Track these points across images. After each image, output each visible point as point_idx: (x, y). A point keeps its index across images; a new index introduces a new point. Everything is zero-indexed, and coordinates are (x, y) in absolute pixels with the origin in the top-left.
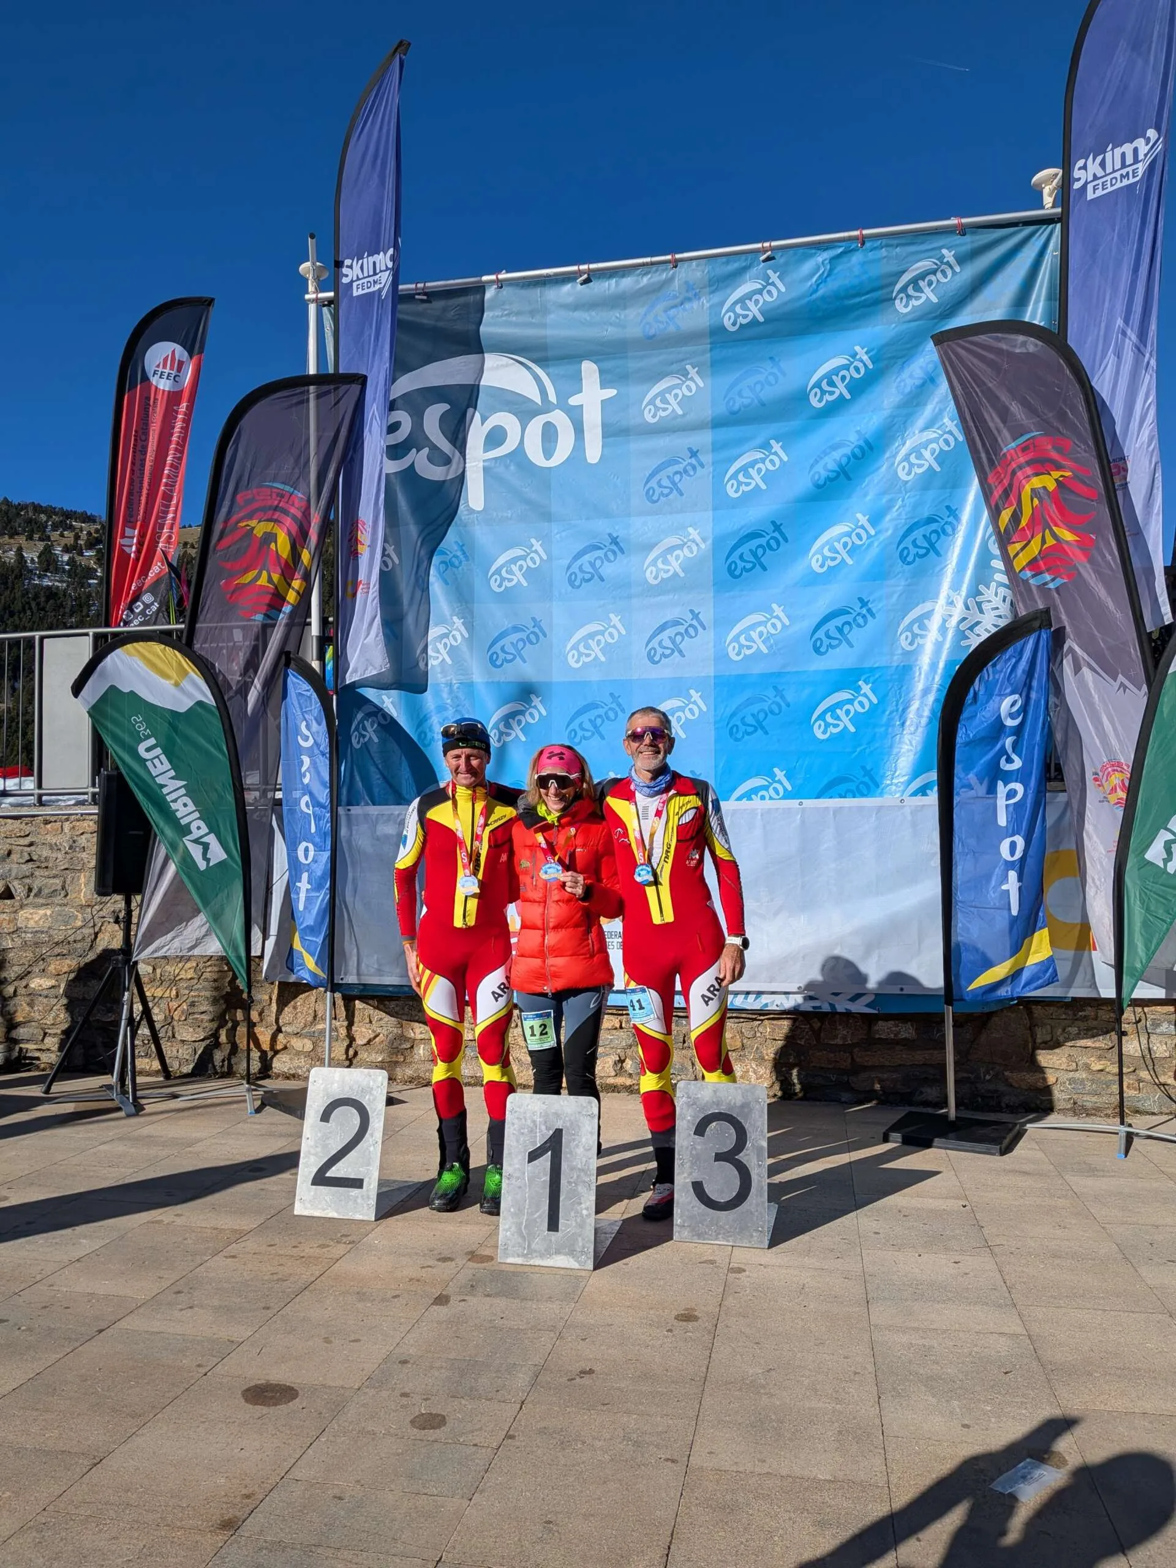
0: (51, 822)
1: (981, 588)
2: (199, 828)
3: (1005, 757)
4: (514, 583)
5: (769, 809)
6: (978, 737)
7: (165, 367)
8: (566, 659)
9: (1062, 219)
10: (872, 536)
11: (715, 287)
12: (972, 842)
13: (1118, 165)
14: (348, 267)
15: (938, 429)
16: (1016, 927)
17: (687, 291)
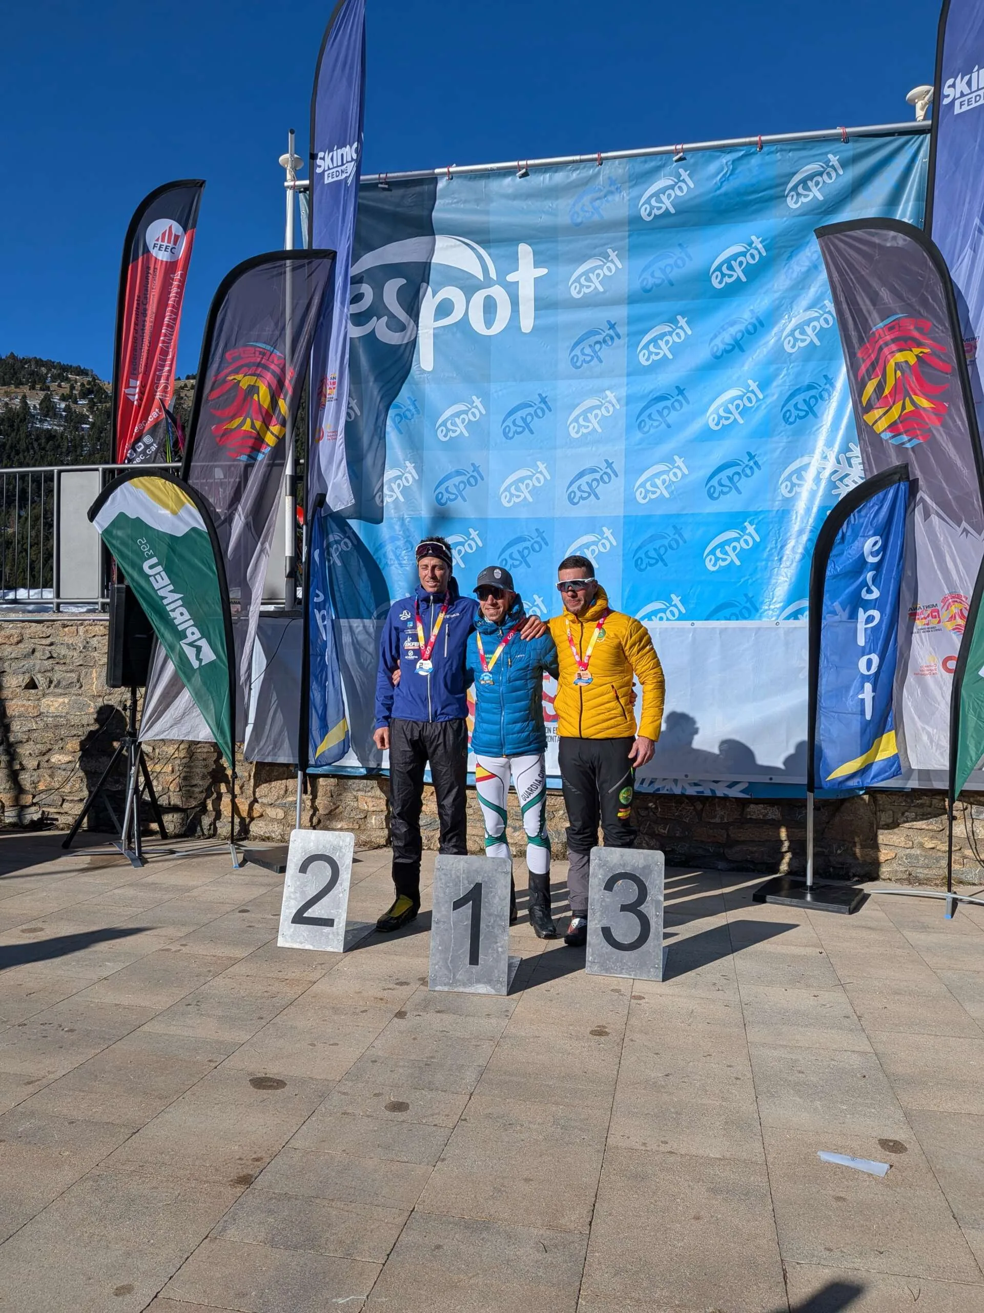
0: (67, 626)
2: (193, 633)
3: (866, 588)
4: (457, 434)
5: (666, 628)
6: (845, 571)
7: (163, 240)
8: (500, 499)
9: (932, 131)
10: (760, 400)
11: (634, 182)
12: (835, 658)
13: (982, 84)
14: (321, 158)
15: (819, 309)
16: (868, 730)
17: (610, 185)
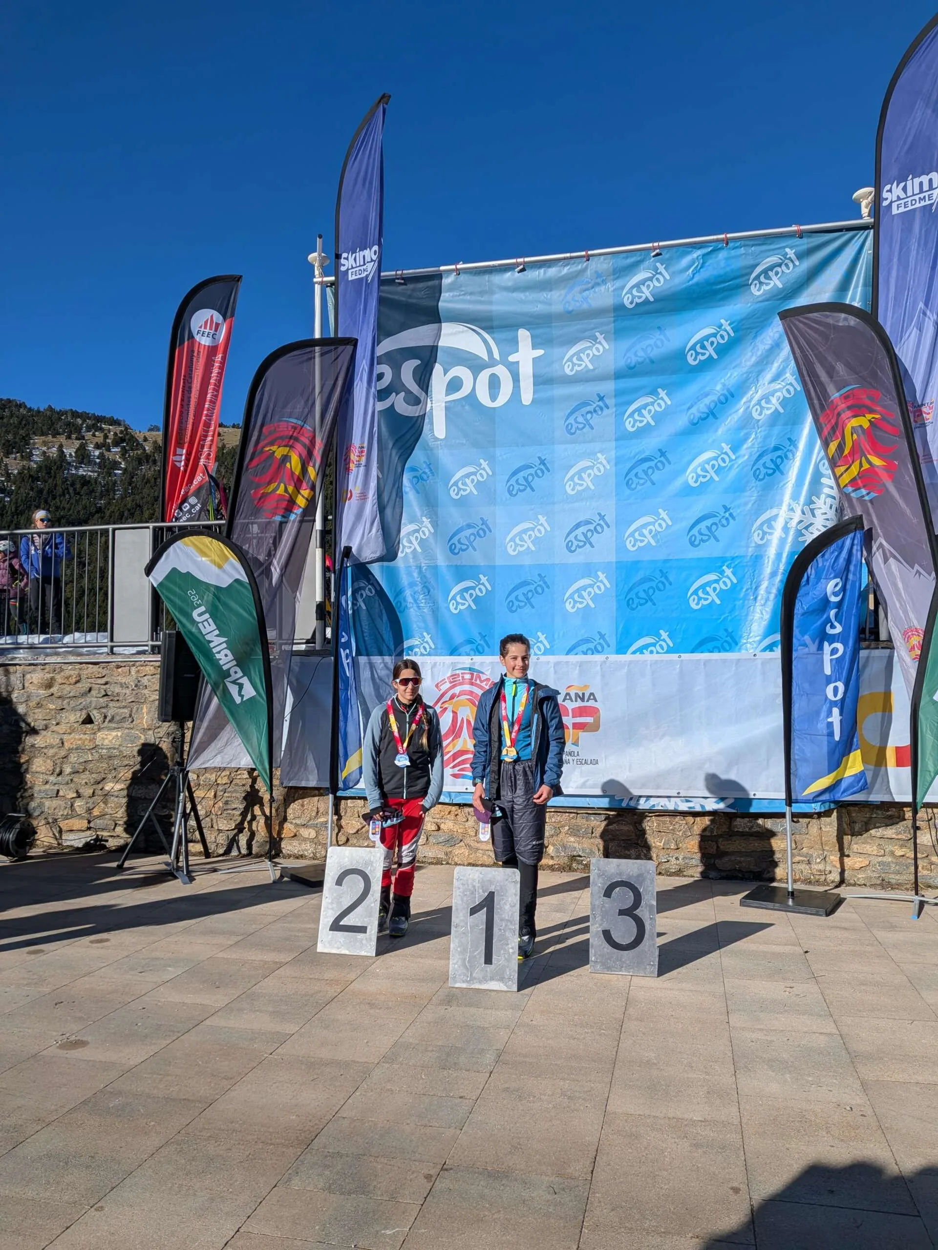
0: (121, 667)
1: (814, 498)
2: (236, 672)
3: (830, 624)
4: (467, 492)
5: (657, 661)
6: (811, 609)
7: (205, 328)
8: (506, 548)
9: (875, 226)
10: (733, 460)
11: (617, 275)
12: (806, 686)
13: (917, 191)
14: (344, 258)
15: (782, 381)
16: (837, 750)
17: (597, 278)
